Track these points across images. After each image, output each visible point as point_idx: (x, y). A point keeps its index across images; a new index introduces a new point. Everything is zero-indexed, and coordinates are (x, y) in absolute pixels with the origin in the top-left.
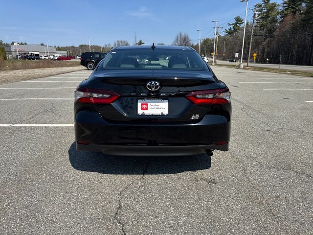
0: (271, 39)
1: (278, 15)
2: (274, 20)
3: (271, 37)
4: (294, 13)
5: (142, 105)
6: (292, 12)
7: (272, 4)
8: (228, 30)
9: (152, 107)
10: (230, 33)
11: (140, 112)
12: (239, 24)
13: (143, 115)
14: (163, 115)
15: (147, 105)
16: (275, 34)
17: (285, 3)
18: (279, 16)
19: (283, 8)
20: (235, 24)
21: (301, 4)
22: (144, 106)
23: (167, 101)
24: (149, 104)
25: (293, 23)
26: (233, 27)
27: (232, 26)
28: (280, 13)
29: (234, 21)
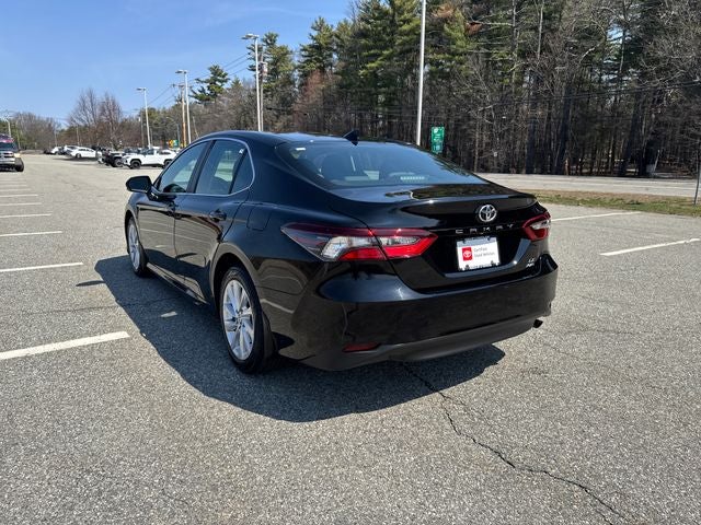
0: (290, 117)
1: (294, 70)
2: (289, 82)
3: (289, 113)
4: (322, 70)
5: (464, 250)
6: (319, 68)
7: (282, 48)
8: (198, 93)
9: (479, 253)
10: (203, 98)
11: (462, 265)
12: (220, 81)
13: (468, 270)
14: (494, 266)
15: (470, 249)
16: (296, 107)
17: (304, 50)
18: (296, 74)
19: (303, 59)
20: (212, 82)
21: (330, 56)
22: (467, 253)
23: (495, 239)
24: (473, 248)
25: (323, 90)
26: (209, 87)
27: (205, 86)
28: (299, 67)
29: (209, 75)
